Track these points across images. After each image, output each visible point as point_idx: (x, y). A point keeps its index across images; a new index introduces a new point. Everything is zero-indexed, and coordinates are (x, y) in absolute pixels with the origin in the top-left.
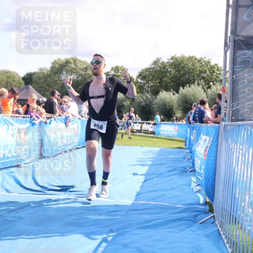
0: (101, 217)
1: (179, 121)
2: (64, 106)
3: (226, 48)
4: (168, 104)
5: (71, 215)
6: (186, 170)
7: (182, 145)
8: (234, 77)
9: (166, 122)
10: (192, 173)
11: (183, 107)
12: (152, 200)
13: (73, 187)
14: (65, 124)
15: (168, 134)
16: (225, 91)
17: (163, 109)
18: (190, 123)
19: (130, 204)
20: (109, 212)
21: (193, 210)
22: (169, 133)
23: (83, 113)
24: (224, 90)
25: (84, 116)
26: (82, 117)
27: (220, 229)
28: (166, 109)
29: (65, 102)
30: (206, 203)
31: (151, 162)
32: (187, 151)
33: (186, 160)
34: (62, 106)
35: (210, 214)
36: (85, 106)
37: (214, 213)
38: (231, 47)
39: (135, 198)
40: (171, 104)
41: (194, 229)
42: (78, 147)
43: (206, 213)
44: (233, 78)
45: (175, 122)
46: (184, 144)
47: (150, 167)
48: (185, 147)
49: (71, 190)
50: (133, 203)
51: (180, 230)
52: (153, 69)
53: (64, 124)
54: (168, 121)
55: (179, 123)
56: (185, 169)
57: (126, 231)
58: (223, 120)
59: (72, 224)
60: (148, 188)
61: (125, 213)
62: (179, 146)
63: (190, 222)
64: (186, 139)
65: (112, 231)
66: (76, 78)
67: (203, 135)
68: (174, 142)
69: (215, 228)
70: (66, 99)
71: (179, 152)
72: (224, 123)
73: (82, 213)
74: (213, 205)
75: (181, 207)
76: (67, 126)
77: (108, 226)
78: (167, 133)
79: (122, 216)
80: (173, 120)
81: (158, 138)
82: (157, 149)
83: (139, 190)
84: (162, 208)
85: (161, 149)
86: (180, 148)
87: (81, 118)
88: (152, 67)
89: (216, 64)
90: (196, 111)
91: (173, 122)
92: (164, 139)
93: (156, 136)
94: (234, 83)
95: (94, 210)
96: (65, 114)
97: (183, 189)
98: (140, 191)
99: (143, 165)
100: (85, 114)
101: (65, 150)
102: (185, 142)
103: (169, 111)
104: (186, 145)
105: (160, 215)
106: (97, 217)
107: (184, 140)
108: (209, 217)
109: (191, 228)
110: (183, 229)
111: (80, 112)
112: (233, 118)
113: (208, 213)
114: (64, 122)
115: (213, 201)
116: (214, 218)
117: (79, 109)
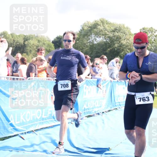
2: (97, 68)
14: (97, 86)
23: (115, 75)
26: (114, 79)
29: (97, 64)
34: (94, 68)
66: (105, 40)
70: (98, 61)
87: (112, 80)
96: (97, 76)
114: (96, 85)
117: (110, 72)
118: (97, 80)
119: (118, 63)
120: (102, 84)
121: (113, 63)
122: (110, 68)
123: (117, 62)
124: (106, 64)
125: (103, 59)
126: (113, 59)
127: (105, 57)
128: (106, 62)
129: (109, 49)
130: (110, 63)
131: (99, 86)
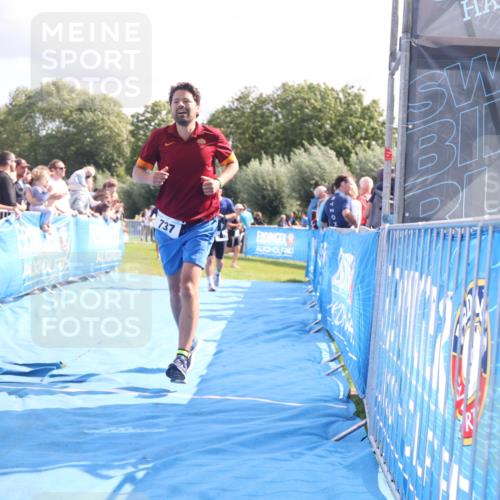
0: (122, 430)
1: (293, 223)
3: (393, 64)
4: (269, 188)
5: (56, 427)
6: (307, 328)
7: (300, 275)
8: (410, 127)
9: (266, 226)
10: (320, 335)
11: (302, 193)
12: (233, 392)
13: (58, 366)
14: (41, 228)
15: (271, 252)
16: (390, 156)
17: (259, 197)
18: (316, 227)
19: (185, 402)
20: (138, 420)
21: (322, 412)
22: (273, 250)
23: (81, 205)
24: (388, 156)
25: (83, 210)
27: (378, 452)
28: (264, 197)
30: (349, 397)
31: (232, 312)
32: (310, 287)
33: (308, 307)
35: (358, 419)
36: (86, 189)
37: (365, 417)
38: (403, 61)
39: (195, 389)
40: (276, 187)
41: (323, 453)
42: (71, 279)
43: (348, 420)
44: (407, 129)
45: (286, 227)
46: (304, 272)
47: (230, 322)
48: (307, 279)
49: (55, 372)
50: (192, 400)
51: (292, 455)
52: (237, 109)
53: (38, 228)
54: (270, 223)
55: (295, 227)
56: (306, 325)
57: (176, 459)
58: (386, 220)
59: (55, 445)
60: (225, 366)
61: (175, 421)
62: (292, 277)
63: (315, 438)
64: (308, 262)
65: (144, 460)
66: (64, 128)
67: (345, 252)
68: (282, 269)
69: (368, 451)
71: (294, 291)
72: (387, 225)
73: (79, 422)
74: (365, 401)
75: (295, 408)
76: (45, 231)
77: (137, 449)
78: (270, 250)
79: (168, 427)
80: (281, 221)
81: (248, 260)
82: (246, 284)
83: (204, 372)
84: (254, 409)
85: (253, 283)
86: (295, 281)
88: (234, 107)
89: (374, 101)
90: (329, 201)
91: (280, 225)
92: (262, 261)
93: (243, 255)
94: (409, 139)
95: (106, 415)
97: (301, 369)
98: (207, 374)
99: (214, 318)
100: (86, 206)
101: (41, 286)
102: (306, 268)
103: (271, 202)
104: (307, 275)
105: (250, 425)
106: (114, 430)
107: (305, 264)
108: (355, 427)
109: (316, 451)
110: (300, 454)
111: (74, 204)
112: (407, 215)
113: (354, 419)
114: (38, 224)
115: (364, 393)
116: (366, 428)
117: (72, 196)
118: (39, 213)
119: (91, 180)
120: (53, 223)
121: (79, 176)
122: (73, 187)
123: (88, 177)
124: (63, 178)
125: (56, 168)
126: (80, 168)
127: (61, 164)
128: (64, 175)
129: (72, 148)
130: (74, 176)
131: (46, 228)
